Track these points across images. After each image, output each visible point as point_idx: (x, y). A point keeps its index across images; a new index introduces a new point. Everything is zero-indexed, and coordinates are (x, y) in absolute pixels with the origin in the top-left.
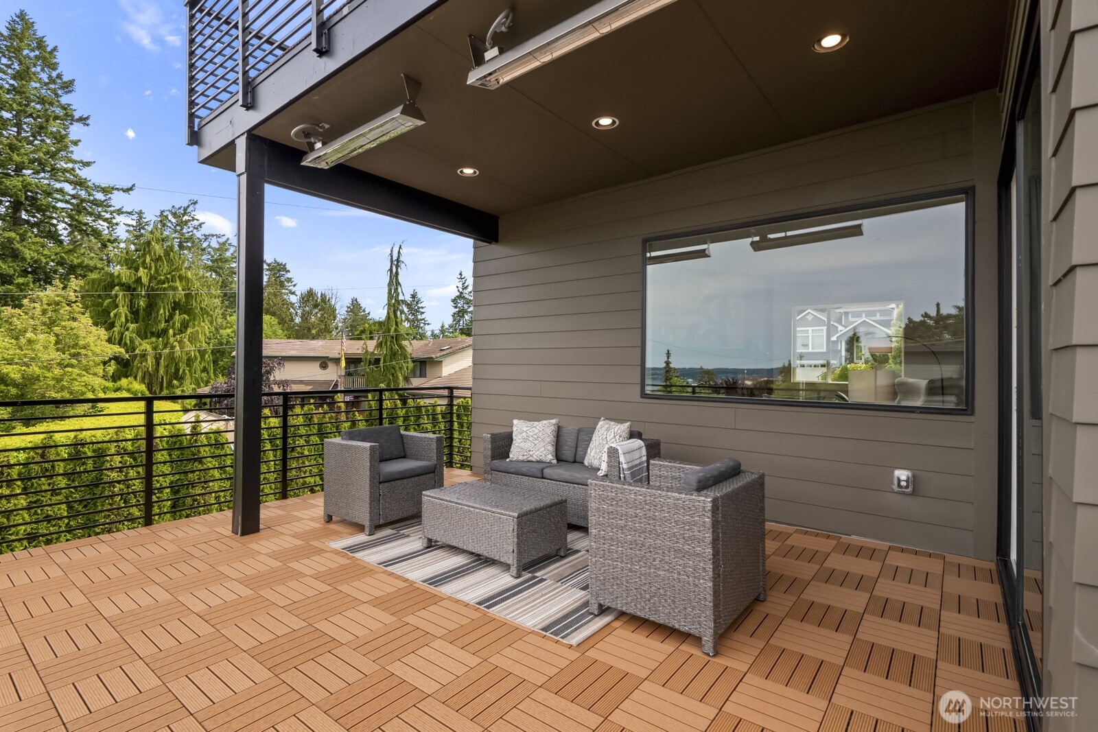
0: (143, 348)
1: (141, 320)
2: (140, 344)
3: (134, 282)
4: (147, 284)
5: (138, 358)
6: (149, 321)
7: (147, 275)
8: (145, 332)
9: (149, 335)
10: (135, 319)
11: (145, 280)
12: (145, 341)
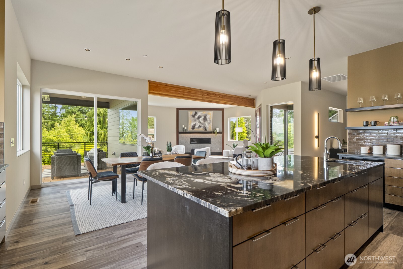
0: (101, 132)
1: (101, 124)
2: (101, 131)
3: (99, 113)
4: (103, 114)
5: (100, 135)
6: (104, 124)
7: (103, 111)
8: (103, 128)
9: (104, 128)
10: (100, 124)
11: (102, 112)
12: (102, 130)
